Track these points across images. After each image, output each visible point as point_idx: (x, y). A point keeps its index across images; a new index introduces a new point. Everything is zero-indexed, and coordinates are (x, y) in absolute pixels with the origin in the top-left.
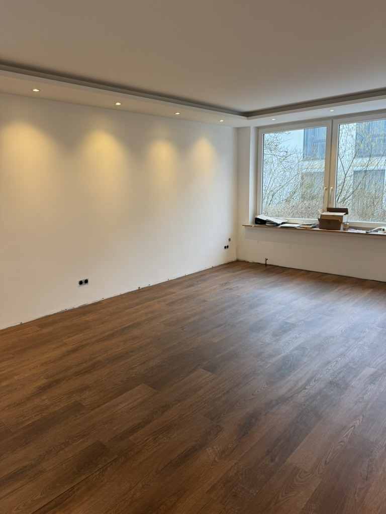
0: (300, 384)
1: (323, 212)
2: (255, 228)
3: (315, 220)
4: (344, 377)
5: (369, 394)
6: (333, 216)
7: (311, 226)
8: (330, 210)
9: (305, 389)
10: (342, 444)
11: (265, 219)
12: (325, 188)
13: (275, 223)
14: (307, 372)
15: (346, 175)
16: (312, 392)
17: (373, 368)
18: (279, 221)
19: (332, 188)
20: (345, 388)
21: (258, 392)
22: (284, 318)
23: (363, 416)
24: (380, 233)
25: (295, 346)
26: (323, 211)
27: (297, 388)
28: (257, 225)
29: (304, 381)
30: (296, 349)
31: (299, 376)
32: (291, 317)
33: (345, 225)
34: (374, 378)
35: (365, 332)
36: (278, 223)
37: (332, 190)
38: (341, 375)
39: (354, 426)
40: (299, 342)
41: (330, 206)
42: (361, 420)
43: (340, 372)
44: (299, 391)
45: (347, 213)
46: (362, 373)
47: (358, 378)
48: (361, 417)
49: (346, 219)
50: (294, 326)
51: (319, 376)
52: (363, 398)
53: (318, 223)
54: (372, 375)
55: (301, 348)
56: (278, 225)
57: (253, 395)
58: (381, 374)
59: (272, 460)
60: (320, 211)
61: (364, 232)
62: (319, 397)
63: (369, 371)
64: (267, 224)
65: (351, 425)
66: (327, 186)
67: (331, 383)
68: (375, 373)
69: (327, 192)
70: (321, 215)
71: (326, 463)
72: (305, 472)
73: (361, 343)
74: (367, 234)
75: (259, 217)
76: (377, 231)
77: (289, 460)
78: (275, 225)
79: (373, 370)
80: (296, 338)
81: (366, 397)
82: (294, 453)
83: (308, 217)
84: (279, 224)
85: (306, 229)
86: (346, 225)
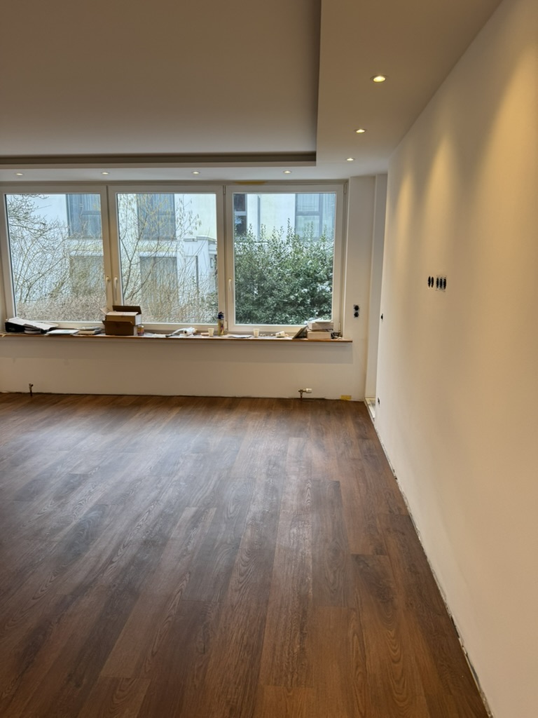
0: (104, 558)
1: (108, 312)
2: (7, 338)
3: (97, 323)
4: (160, 530)
5: (192, 542)
6: (122, 316)
7: (93, 332)
8: (117, 308)
9: (112, 562)
10: (170, 619)
11: (22, 324)
12: (107, 278)
13: (39, 330)
14: (112, 539)
15: (130, 261)
16: (122, 564)
17: (193, 506)
18: (45, 327)
19: (116, 279)
20: (164, 545)
21: (42, 591)
22: (70, 469)
23: (190, 573)
24: (181, 336)
25: (90, 505)
26: (108, 310)
27: (100, 565)
28: (9, 334)
29: (109, 553)
30: (92, 509)
31: (103, 545)
32: (79, 465)
33: (139, 329)
34: (196, 520)
35: (179, 463)
36: (44, 329)
37: (117, 281)
38: (157, 528)
39: (181, 590)
40: (95, 498)
41: (116, 304)
42: (188, 579)
43: (155, 526)
44: (103, 570)
45: (140, 313)
46: (182, 517)
47: (178, 524)
48: (188, 575)
49: (139, 321)
50: (84, 477)
51: (128, 539)
52: (186, 550)
53: (102, 326)
54: (193, 517)
55: (101, 507)
56: (43, 332)
57: (34, 599)
58: (204, 511)
60: (104, 310)
61: (163, 336)
62: (132, 567)
63: (189, 512)
64: (26, 332)
65: (177, 590)
66: (110, 276)
67: (146, 542)
68: (196, 512)
69: (110, 284)
70: (107, 317)
71: (153, 656)
72: (128, 679)
73: (176, 478)
74: (167, 338)
75: (11, 321)
76: (178, 334)
77: (103, 673)
78: (40, 332)
79: (194, 509)
80: (90, 493)
81: (190, 548)
82: (109, 660)
83: (88, 320)
84: (45, 331)
85: (87, 336)
86: (141, 328)
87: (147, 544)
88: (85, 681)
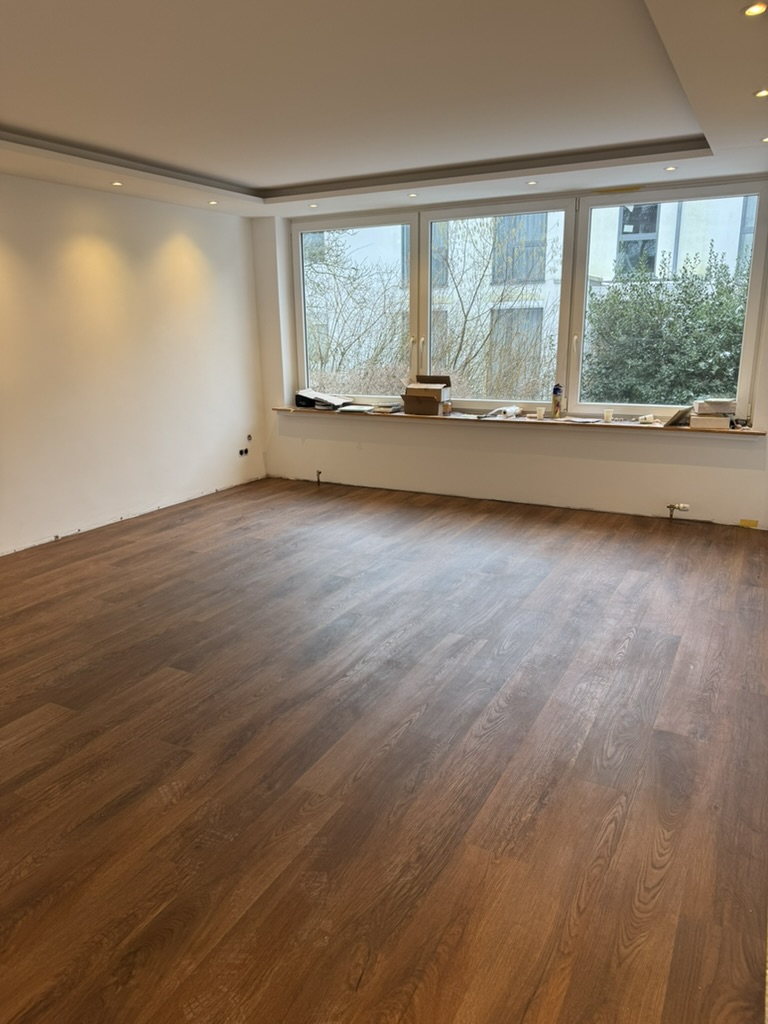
0: (338, 670)
1: (410, 384)
2: (298, 414)
3: (396, 399)
4: (411, 652)
5: (443, 672)
6: (426, 390)
7: (390, 410)
8: (421, 379)
9: (345, 676)
10: (387, 748)
11: (312, 397)
12: (412, 339)
13: (330, 405)
14: (354, 651)
15: (466, 316)
16: (356, 680)
17: (460, 633)
18: (337, 401)
19: (422, 339)
20: (409, 668)
21: (265, 690)
22: (334, 570)
23: (427, 705)
24: (499, 418)
25: (343, 612)
26: (411, 382)
27: (331, 676)
28: (299, 409)
29: (345, 665)
30: (343, 617)
31: (340, 657)
32: (345, 568)
34: (457, 649)
35: (460, 581)
36: (336, 404)
37: (423, 343)
38: (407, 650)
39: (411, 721)
40: (349, 606)
41: (422, 373)
42: (423, 711)
43: (406, 646)
44: (333, 682)
45: (448, 384)
46: (442, 643)
47: (434, 649)
48: (425, 707)
49: (446, 395)
50: (347, 580)
51: (371, 655)
52: (433, 680)
53: (402, 403)
54: (455, 645)
55: (353, 616)
56: (335, 407)
57: (255, 696)
58: (470, 641)
59: (269, 788)
60: (404, 381)
61: (474, 417)
62: (365, 686)
63: (452, 638)
64: (317, 407)
65: (407, 719)
66: (416, 336)
67: (389, 662)
68: (461, 641)
69: (415, 346)
70: (407, 389)
71: (354, 780)
72: (321, 796)
73: (449, 598)
74: (479, 420)
75: (302, 393)
76: (495, 415)
77: (298, 783)
78: (331, 408)
79: (460, 636)
80: (347, 599)
81: (438, 678)
82: (307, 772)
84: (339, 407)
85: (382, 415)
86: (447, 405)
87: (390, 663)
88: (277, 786)
